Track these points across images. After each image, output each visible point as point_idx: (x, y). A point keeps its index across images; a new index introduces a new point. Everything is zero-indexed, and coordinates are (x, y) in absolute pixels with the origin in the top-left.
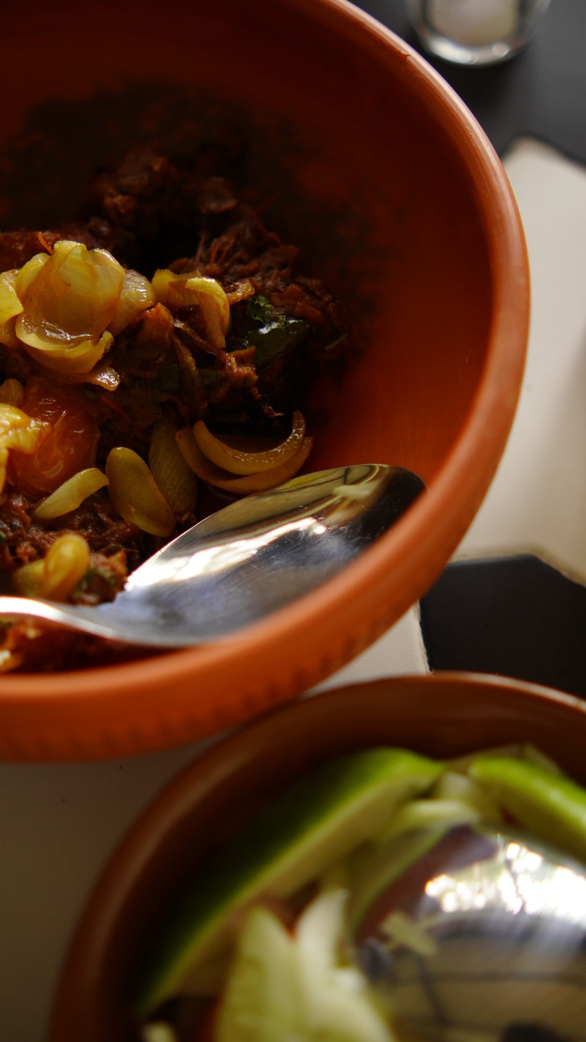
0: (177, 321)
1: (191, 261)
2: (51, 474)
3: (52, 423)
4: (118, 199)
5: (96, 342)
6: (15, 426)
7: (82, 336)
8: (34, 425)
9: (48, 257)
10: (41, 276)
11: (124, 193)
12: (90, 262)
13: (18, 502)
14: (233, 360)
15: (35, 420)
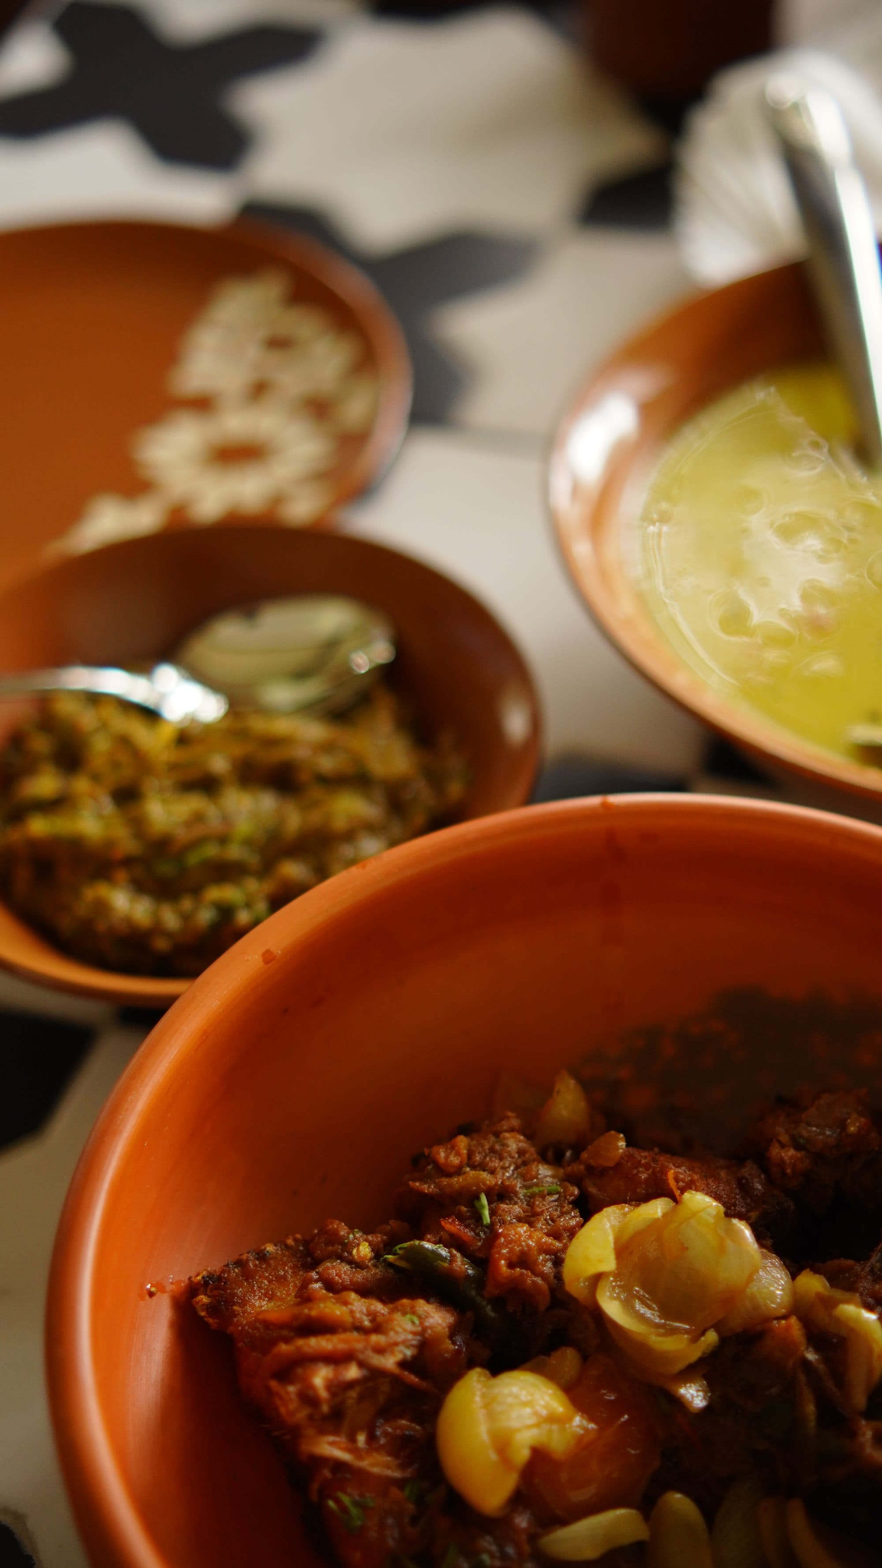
0: (811, 1349)
1: (858, 1268)
2: (579, 1496)
3: (601, 1430)
4: (789, 1154)
5: (695, 1339)
6: (552, 1419)
7: (678, 1324)
8: (577, 1420)
9: (673, 1204)
10: (655, 1227)
11: (798, 1147)
12: (722, 1234)
13: (522, 1521)
14: (869, 1434)
15: (582, 1417)
